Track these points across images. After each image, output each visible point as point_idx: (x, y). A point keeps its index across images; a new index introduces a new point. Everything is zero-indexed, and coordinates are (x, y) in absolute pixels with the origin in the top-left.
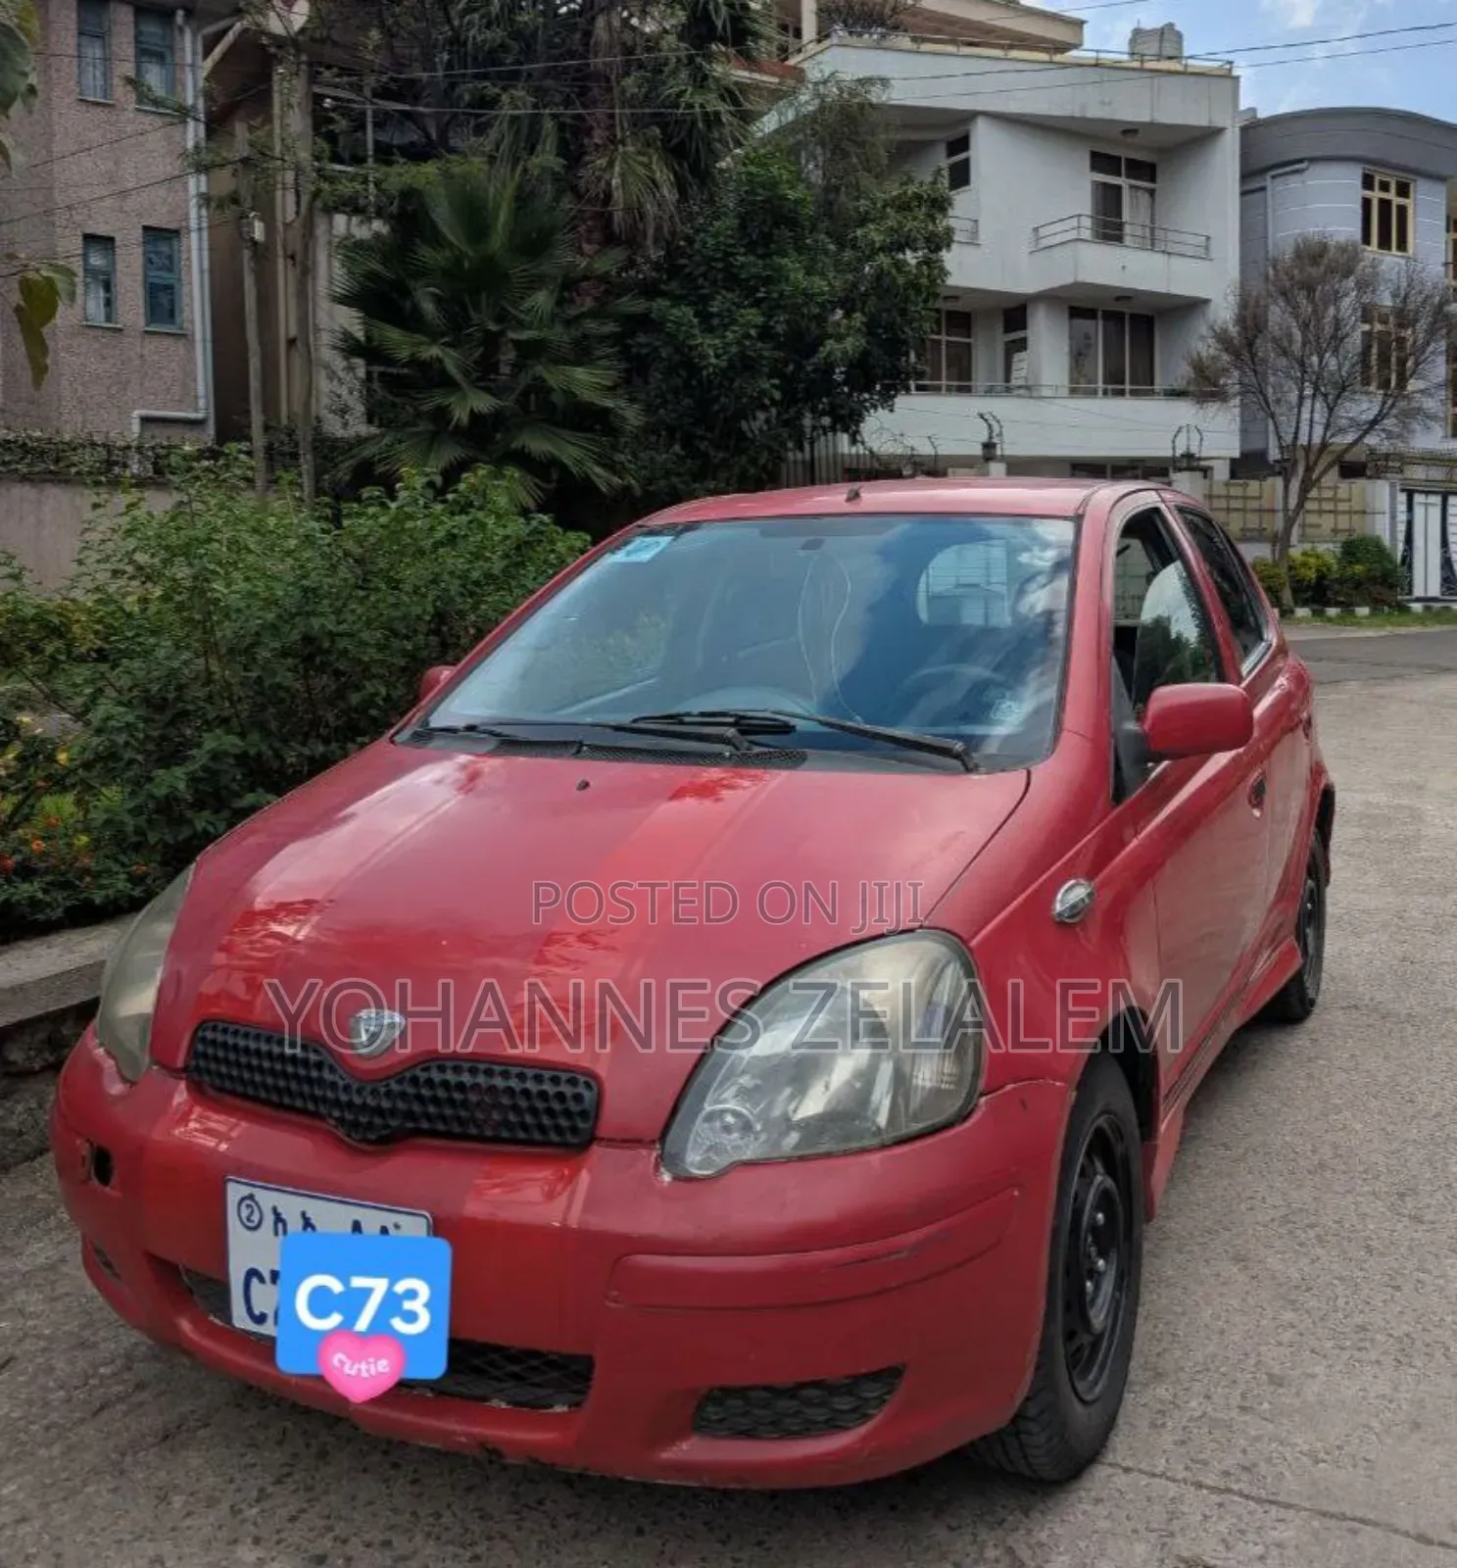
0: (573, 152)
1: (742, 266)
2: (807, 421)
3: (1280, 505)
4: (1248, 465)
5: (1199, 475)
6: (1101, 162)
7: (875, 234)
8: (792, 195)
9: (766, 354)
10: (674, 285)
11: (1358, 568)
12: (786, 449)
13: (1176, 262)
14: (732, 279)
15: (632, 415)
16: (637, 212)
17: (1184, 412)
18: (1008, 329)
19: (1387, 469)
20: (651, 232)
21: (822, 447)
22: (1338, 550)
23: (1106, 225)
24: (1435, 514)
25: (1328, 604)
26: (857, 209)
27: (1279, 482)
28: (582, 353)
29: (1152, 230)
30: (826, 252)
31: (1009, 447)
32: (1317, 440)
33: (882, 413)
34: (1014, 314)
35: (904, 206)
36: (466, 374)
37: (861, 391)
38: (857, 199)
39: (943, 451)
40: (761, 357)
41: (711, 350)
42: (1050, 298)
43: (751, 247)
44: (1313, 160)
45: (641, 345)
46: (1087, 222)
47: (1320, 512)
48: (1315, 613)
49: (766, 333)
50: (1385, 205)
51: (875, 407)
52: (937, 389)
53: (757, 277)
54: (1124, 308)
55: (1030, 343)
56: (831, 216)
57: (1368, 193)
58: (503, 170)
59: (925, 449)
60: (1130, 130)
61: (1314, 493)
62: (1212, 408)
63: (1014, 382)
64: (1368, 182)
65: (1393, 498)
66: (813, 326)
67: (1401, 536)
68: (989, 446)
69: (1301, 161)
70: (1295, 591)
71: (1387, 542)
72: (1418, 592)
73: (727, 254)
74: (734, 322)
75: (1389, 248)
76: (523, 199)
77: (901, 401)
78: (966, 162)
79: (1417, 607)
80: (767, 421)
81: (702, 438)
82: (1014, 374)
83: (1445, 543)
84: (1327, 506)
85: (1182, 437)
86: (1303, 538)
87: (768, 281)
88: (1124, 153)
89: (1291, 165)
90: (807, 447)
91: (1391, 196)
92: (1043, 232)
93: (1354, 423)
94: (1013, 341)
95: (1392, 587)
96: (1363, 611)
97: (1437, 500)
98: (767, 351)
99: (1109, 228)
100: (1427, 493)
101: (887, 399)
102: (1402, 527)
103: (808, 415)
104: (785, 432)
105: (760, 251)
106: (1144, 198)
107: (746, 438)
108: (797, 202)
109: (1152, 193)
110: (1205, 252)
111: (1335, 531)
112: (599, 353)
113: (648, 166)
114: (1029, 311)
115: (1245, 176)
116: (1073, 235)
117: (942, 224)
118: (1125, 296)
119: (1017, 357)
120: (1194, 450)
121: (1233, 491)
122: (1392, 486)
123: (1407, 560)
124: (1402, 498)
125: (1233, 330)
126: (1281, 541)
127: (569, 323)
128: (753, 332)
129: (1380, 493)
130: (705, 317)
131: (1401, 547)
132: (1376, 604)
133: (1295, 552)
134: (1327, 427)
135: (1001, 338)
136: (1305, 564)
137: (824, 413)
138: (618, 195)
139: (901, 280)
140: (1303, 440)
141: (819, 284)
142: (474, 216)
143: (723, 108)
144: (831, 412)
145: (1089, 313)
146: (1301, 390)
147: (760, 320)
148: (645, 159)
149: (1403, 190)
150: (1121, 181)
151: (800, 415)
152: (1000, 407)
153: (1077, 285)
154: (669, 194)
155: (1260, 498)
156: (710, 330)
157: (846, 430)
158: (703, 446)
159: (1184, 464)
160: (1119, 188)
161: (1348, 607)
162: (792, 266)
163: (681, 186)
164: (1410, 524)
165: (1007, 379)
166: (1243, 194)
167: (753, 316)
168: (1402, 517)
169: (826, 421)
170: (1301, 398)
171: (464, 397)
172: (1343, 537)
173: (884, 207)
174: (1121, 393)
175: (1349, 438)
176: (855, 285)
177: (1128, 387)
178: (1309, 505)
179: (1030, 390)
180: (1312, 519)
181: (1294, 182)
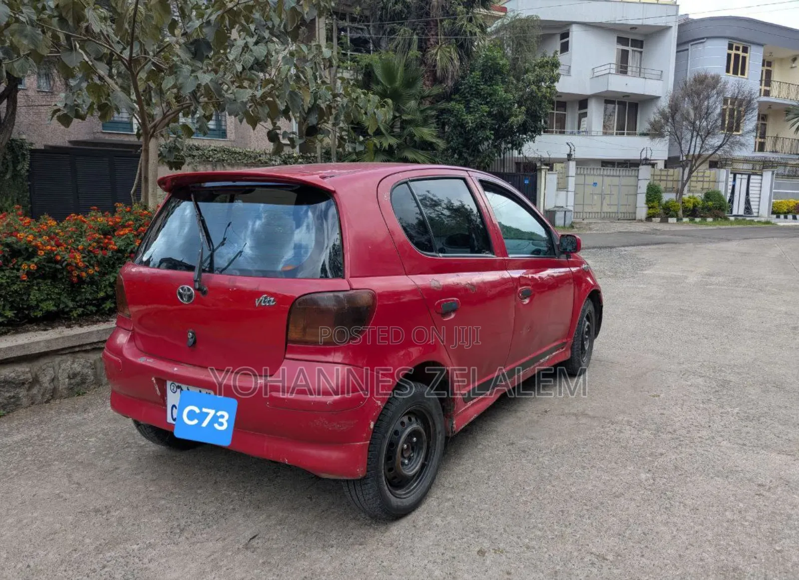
0: (423, 47)
1: (482, 89)
2: (503, 146)
3: (680, 179)
4: (670, 163)
5: (650, 167)
6: (621, 40)
7: (530, 76)
8: (501, 62)
9: (489, 122)
10: (457, 96)
11: (710, 203)
12: (495, 156)
13: (648, 81)
14: (478, 94)
15: (441, 144)
16: (445, 70)
17: (645, 142)
18: (580, 108)
19: (726, 165)
20: (450, 77)
21: (507, 155)
22: (703, 196)
23: (622, 67)
24: (745, 182)
25: (696, 217)
26: (525, 67)
27: (681, 169)
28: (425, 122)
29: (640, 68)
30: (512, 83)
31: (578, 155)
32: (697, 153)
33: (531, 143)
34: (583, 103)
35: (542, 66)
36: (387, 130)
37: (522, 134)
38: (525, 63)
39: (552, 156)
40: (487, 123)
41: (470, 120)
42: (596, 96)
43: (486, 82)
44: (708, 38)
45: (444, 118)
46: (614, 66)
47: (697, 181)
48: (691, 220)
49: (490, 114)
50: (737, 56)
51: (528, 141)
52: (552, 132)
53: (488, 93)
54: (627, 100)
55: (588, 114)
56: (515, 69)
57: (730, 52)
58: (399, 55)
59: (545, 156)
60: (634, 28)
61: (694, 174)
62: (657, 140)
63: (581, 130)
64: (730, 47)
65: (727, 176)
66: (507, 111)
67: (730, 191)
68: (569, 155)
69: (703, 38)
70: (684, 212)
71: (723, 193)
72: (735, 212)
73: (477, 84)
74: (478, 110)
75: (737, 74)
76: (407, 66)
77: (538, 138)
78: (568, 42)
79: (732, 218)
80: (488, 146)
81: (465, 152)
82: (582, 126)
83: (748, 194)
84: (700, 179)
85: (644, 152)
86: (689, 191)
87: (491, 95)
88: (631, 37)
89: (698, 40)
90: (502, 155)
91: (740, 52)
92: (596, 70)
93: (712, 147)
94: (582, 114)
95: (723, 210)
96: (710, 220)
97: (746, 177)
98: (489, 120)
99: (623, 69)
100: (742, 174)
101: (532, 138)
102: (730, 187)
103: (503, 143)
104: (494, 150)
105: (489, 84)
106: (638, 55)
107: (480, 152)
108: (503, 65)
109: (641, 52)
110: (660, 77)
111: (702, 189)
112: (430, 122)
113: (450, 52)
114: (589, 101)
115: (678, 45)
116: (607, 72)
117: (556, 72)
118: (627, 95)
119: (583, 119)
120: (648, 157)
121: (663, 173)
122: (727, 172)
123: (731, 201)
124: (731, 176)
125: (667, 110)
126: (680, 192)
127: (422, 112)
128: (485, 114)
129: (723, 174)
130: (467, 107)
131: (729, 195)
132: (716, 217)
133: (686, 197)
134: (701, 148)
135: (577, 112)
136: (688, 201)
137: (509, 143)
138: (439, 64)
139: (540, 94)
140: (691, 153)
141: (510, 96)
142: (390, 73)
143: (478, 30)
144: (512, 142)
145: (612, 102)
146: (692, 134)
147: (488, 109)
148: (449, 50)
149: (745, 50)
150: (629, 48)
151: (500, 144)
152: (576, 140)
153: (607, 91)
154: (457, 63)
155: (673, 176)
156: (470, 113)
157: (517, 149)
158: (465, 155)
159: (644, 162)
160: (628, 51)
161: (704, 218)
162: (500, 89)
163: (461, 59)
164: (734, 186)
165: (579, 128)
166: (677, 52)
167: (486, 108)
168: (730, 183)
169: (510, 146)
170: (692, 137)
171: (387, 139)
172: (705, 191)
173: (535, 66)
174: (623, 134)
175: (710, 152)
176: (522, 96)
177: (626, 132)
178: (693, 179)
179: (587, 133)
180: (693, 184)
181: (700, 47)
